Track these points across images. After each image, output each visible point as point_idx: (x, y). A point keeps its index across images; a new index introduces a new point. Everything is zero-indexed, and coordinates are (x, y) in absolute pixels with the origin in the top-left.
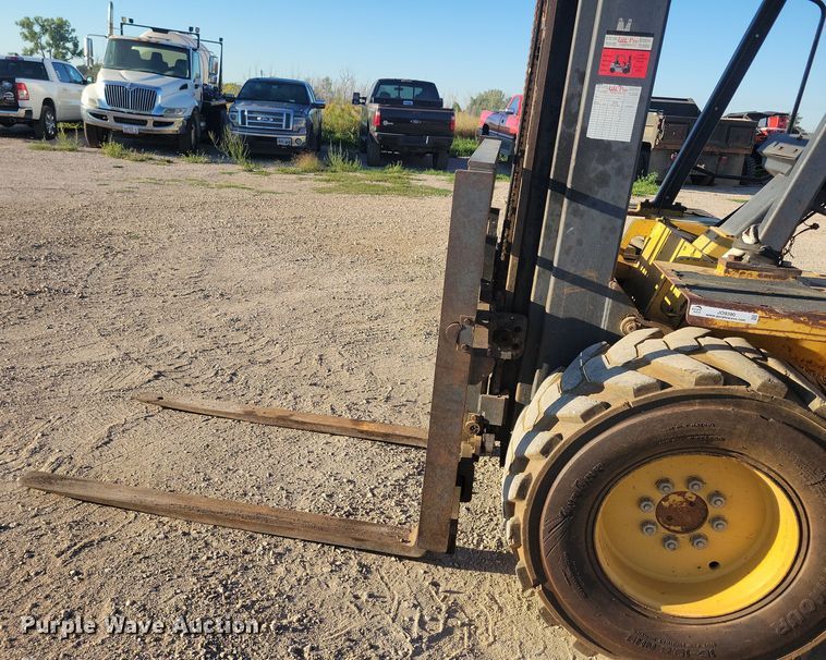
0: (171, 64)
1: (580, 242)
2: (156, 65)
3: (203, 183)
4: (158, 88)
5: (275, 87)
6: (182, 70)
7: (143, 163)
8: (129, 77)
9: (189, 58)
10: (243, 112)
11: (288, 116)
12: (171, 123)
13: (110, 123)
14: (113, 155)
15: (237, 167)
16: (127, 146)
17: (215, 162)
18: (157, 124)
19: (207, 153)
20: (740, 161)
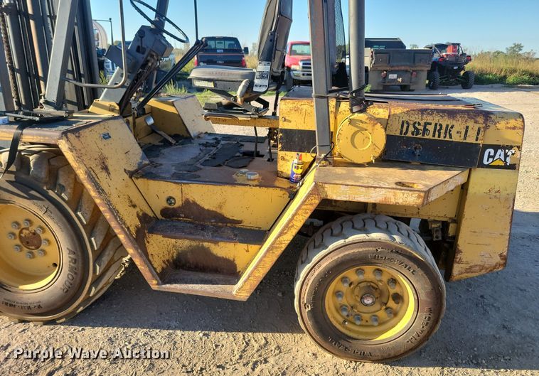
20: (425, 74)
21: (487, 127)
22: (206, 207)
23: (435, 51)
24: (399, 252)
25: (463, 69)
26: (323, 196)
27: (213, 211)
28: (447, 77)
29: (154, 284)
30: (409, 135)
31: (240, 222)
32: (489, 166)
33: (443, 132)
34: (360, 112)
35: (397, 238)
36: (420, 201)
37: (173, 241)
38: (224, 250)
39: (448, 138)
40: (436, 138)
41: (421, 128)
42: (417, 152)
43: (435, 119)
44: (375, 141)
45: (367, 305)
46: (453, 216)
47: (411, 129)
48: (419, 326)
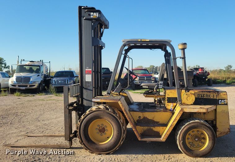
0: (35, 70)
1: (87, 95)
2: (31, 71)
3: (43, 100)
4: (31, 77)
5: (65, 73)
6: (38, 71)
7: (26, 97)
8: (22, 74)
9: (40, 68)
10: (55, 80)
11: (68, 80)
12: (34, 85)
13: (17, 87)
14: (17, 96)
15: (53, 95)
16: (21, 93)
17: (47, 95)
18: (30, 86)
19: (45, 92)
20: (191, 80)
21: (218, 95)
22: (149, 119)
23: (194, 71)
24: (203, 124)
25: (207, 78)
26: (183, 111)
27: (152, 120)
28: (201, 81)
29: (139, 139)
30: (200, 97)
31: (159, 122)
32: (220, 104)
33: (208, 96)
34: (188, 92)
35: (202, 121)
36: (206, 111)
37: (143, 127)
38: (157, 129)
39: (209, 98)
40: (207, 98)
41: (203, 95)
42: (203, 101)
43: (206, 93)
44: (192, 99)
45: (196, 141)
46: (214, 119)
47: (200, 96)
48: (210, 145)
